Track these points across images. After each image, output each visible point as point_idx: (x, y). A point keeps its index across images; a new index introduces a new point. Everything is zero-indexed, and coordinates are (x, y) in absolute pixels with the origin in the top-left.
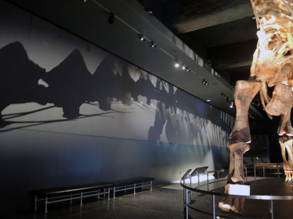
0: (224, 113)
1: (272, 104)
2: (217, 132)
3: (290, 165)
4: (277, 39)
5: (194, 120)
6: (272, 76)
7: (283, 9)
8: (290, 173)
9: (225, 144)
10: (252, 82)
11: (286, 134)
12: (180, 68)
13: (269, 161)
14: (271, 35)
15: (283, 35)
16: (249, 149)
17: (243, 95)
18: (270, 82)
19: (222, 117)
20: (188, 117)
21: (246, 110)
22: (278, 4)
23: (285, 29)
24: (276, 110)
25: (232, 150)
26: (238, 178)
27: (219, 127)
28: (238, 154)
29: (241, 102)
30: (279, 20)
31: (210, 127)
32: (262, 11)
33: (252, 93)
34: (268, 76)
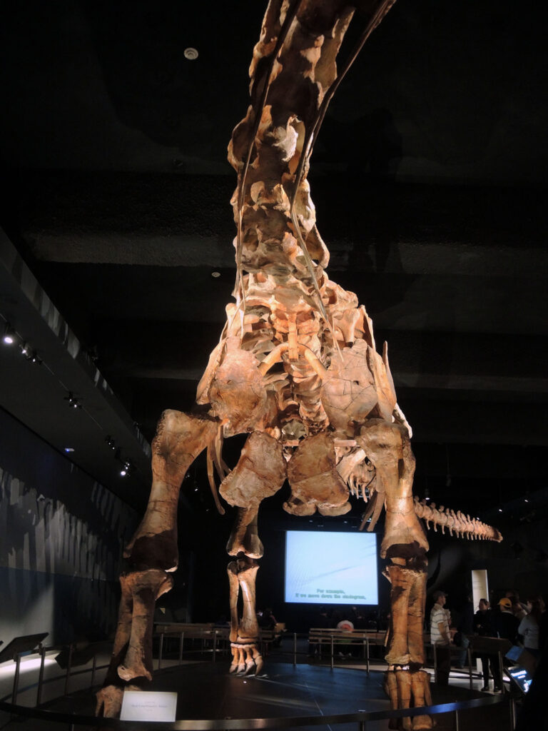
0: (101, 487)
1: (236, 477)
2: (76, 537)
3: (244, 631)
4: (263, 331)
5: (21, 497)
6: (245, 410)
7: (298, 267)
8: (243, 650)
9: (90, 571)
10: (199, 419)
11: (246, 552)
12: (15, 349)
13: (188, 618)
14: (253, 318)
15: (279, 325)
16: (170, 589)
17: (174, 448)
18: (240, 424)
19: (95, 496)
20: (5, 487)
21: (175, 485)
22: (290, 253)
23: (288, 313)
24: (243, 493)
25: (128, 590)
26: (136, 670)
27: (83, 522)
28: (141, 603)
29: (166, 464)
30: (279, 289)
31: (60, 520)
32: (253, 259)
33: (196, 446)
34: (236, 410)
